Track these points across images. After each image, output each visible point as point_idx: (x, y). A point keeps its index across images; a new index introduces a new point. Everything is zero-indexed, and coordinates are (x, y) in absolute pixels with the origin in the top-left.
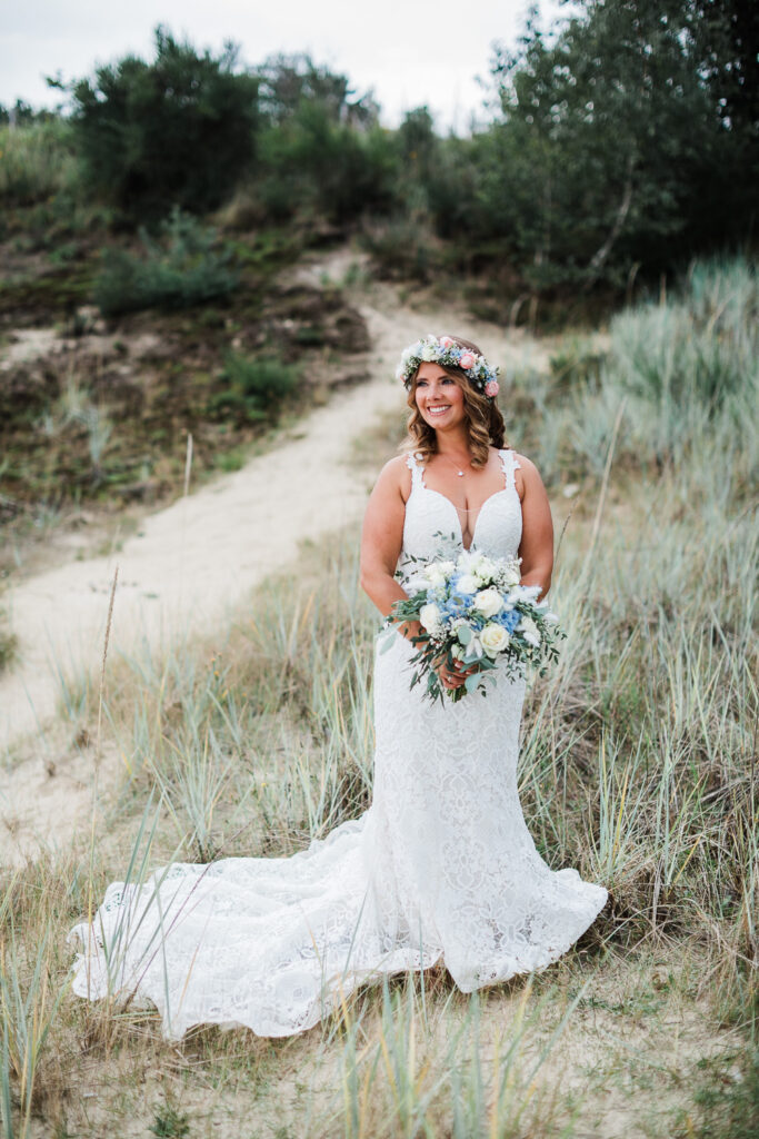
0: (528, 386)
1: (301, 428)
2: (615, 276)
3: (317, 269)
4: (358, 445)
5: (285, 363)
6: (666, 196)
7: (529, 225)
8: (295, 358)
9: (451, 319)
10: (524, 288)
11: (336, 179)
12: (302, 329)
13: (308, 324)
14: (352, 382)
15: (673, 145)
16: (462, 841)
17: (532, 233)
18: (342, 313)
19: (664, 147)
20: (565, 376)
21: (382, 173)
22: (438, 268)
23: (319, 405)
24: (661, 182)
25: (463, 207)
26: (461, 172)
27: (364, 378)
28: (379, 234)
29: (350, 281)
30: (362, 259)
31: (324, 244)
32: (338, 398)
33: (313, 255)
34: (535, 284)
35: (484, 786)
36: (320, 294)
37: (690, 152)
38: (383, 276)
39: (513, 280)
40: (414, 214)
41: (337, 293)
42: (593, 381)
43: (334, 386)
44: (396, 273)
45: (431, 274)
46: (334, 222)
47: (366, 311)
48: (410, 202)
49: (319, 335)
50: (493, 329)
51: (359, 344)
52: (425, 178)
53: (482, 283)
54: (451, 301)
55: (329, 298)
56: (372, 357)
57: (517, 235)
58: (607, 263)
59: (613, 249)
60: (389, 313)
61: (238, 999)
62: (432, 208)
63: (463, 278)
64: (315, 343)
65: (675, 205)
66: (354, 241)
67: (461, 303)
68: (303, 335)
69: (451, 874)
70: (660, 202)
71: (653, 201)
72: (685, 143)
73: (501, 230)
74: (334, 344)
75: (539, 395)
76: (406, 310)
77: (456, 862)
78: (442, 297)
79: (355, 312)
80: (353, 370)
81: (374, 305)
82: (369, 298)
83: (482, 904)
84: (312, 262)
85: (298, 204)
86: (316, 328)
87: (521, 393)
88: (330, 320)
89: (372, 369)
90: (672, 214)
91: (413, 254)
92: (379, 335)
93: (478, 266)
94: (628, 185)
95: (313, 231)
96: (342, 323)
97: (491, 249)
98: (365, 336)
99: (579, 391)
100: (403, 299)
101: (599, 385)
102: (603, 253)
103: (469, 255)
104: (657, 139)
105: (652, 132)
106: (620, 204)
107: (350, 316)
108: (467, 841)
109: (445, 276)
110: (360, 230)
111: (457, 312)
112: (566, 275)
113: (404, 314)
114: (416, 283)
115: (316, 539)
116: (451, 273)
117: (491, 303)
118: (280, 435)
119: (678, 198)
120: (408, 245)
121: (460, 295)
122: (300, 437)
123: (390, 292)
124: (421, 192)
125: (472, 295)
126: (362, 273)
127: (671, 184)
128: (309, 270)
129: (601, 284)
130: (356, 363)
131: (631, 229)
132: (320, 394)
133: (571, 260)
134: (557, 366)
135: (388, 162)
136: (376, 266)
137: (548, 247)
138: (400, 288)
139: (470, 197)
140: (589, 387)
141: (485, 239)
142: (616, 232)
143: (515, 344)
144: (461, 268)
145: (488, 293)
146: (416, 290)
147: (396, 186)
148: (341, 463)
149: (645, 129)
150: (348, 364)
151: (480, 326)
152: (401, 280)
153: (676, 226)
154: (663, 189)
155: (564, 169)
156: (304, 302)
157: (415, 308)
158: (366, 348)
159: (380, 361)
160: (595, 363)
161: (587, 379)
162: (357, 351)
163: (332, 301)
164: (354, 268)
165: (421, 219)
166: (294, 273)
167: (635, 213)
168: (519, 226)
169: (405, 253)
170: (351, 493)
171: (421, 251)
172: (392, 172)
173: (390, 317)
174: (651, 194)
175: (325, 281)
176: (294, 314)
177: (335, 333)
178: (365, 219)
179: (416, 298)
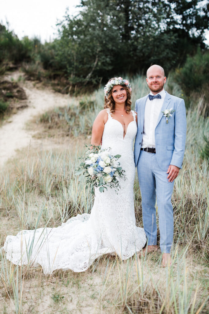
0: (74, 109)
1: (10, 120)
2: (94, 81)
3: (10, 77)
4: (27, 124)
5: (3, 102)
6: (108, 60)
7: (70, 66)
8: (6, 101)
9: (48, 91)
10: (68, 84)
11: (15, 52)
12: (7, 93)
13: (9, 91)
14: (23, 107)
15: (110, 46)
16: (121, 217)
17: (71, 68)
18: (18, 89)
19: (108, 46)
20: (83, 107)
21: (27, 51)
22: (44, 77)
23: (15, 113)
24: (106, 56)
25: (51, 61)
26: (50, 51)
27: (26, 107)
28: (27, 67)
29: (19, 80)
30: (22, 74)
31: (11, 70)
32: (20, 112)
33: (8, 73)
34: (71, 83)
35: (127, 201)
36: (12, 83)
37: (114, 48)
38: (29, 79)
39: (65, 81)
40: (37, 62)
41: (16, 83)
42: (92, 108)
43: (18, 109)
44: (32, 78)
45: (42, 79)
46: (14, 64)
47: (24, 88)
48: (36, 59)
49: (12, 95)
50: (60, 94)
51: (23, 97)
52: (39, 52)
53: (56, 82)
54: (48, 86)
55: (14, 84)
56: (28, 101)
57: (67, 69)
58: (91, 78)
59: (93, 74)
60: (31, 89)
61: (64, 263)
62: (42, 61)
63: (51, 80)
64: (12, 97)
65: (110, 62)
66: (20, 69)
67: (50, 87)
68: (8, 94)
69: (118, 226)
70: (106, 62)
71: (104, 61)
72: (113, 46)
73: (62, 67)
74: (16, 97)
75: (77, 112)
76: (35, 89)
77: (119, 223)
78: (45, 85)
79: (22, 89)
80: (23, 104)
81: (26, 87)
82: (25, 85)
83: (125, 235)
84: (8, 74)
85: (3, 58)
86: (11, 92)
87: (72, 111)
88: (15, 91)
89: (28, 104)
90: (109, 64)
91: (37, 73)
92: (29, 95)
93: (55, 77)
94: (97, 56)
95: (8, 66)
96: (18, 91)
97: (59, 73)
98: (25, 95)
99: (88, 110)
100: (34, 85)
101: (94, 109)
102: (90, 75)
103: (52, 74)
104: (106, 44)
105: (104, 42)
106: (95, 61)
107: (20, 90)
108: (122, 217)
109: (46, 80)
110: (22, 66)
111: (49, 90)
112: (80, 80)
113: (35, 90)
114: (38, 81)
115: (21, 150)
116: (47, 79)
117: (59, 87)
118: (5, 122)
119: (111, 61)
120: (36, 71)
121: (50, 85)
122: (10, 122)
123: (30, 84)
124: (39, 56)
125: (53, 85)
126: (23, 78)
127: (109, 56)
128: (7, 77)
129: (90, 83)
130: (23, 102)
131: (98, 68)
132: (14, 110)
133: (82, 76)
134: (81, 104)
135: (29, 48)
136: (26, 76)
137: (75, 73)
138: (33, 82)
139: (53, 58)
140: (91, 110)
141: (57, 70)
142: (93, 69)
143: (66, 98)
144: (50, 78)
145: (58, 85)
146: (38, 83)
147: (31, 54)
148: (23, 129)
149: (102, 42)
150: (21, 102)
151: (57, 94)
152: (34, 80)
153: (110, 68)
154: (107, 58)
155: (80, 51)
156: (7, 85)
157: (38, 88)
158: (26, 99)
159: (30, 102)
160: (92, 103)
161: (90, 107)
162: (23, 99)
163: (15, 86)
164: (20, 76)
165: (39, 64)
166: (3, 77)
167: (99, 64)
168: (68, 66)
169: (35, 73)
170: (27, 137)
171: (39, 72)
172: (30, 51)
173: (31, 91)
174: (104, 59)
175: (12, 80)
176: (5, 89)
177: (17, 94)
178: (24, 63)
179: (38, 85)
